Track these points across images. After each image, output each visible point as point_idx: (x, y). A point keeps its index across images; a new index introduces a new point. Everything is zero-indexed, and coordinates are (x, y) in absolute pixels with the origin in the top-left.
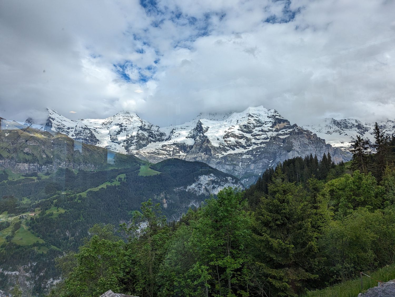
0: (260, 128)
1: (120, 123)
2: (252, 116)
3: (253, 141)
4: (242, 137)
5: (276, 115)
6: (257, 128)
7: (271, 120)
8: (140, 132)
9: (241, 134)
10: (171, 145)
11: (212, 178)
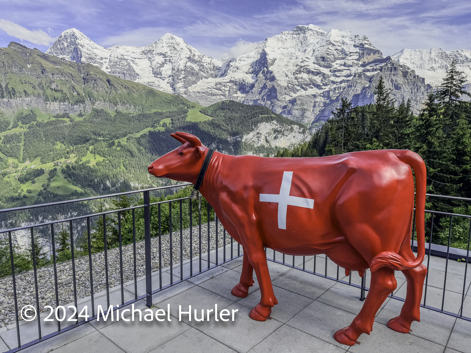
0: (342, 62)
1: (164, 53)
2: (333, 45)
3: (332, 78)
4: (318, 73)
5: (366, 44)
6: (338, 62)
7: (358, 51)
8: (189, 64)
9: (317, 69)
10: (227, 82)
11: (274, 127)
